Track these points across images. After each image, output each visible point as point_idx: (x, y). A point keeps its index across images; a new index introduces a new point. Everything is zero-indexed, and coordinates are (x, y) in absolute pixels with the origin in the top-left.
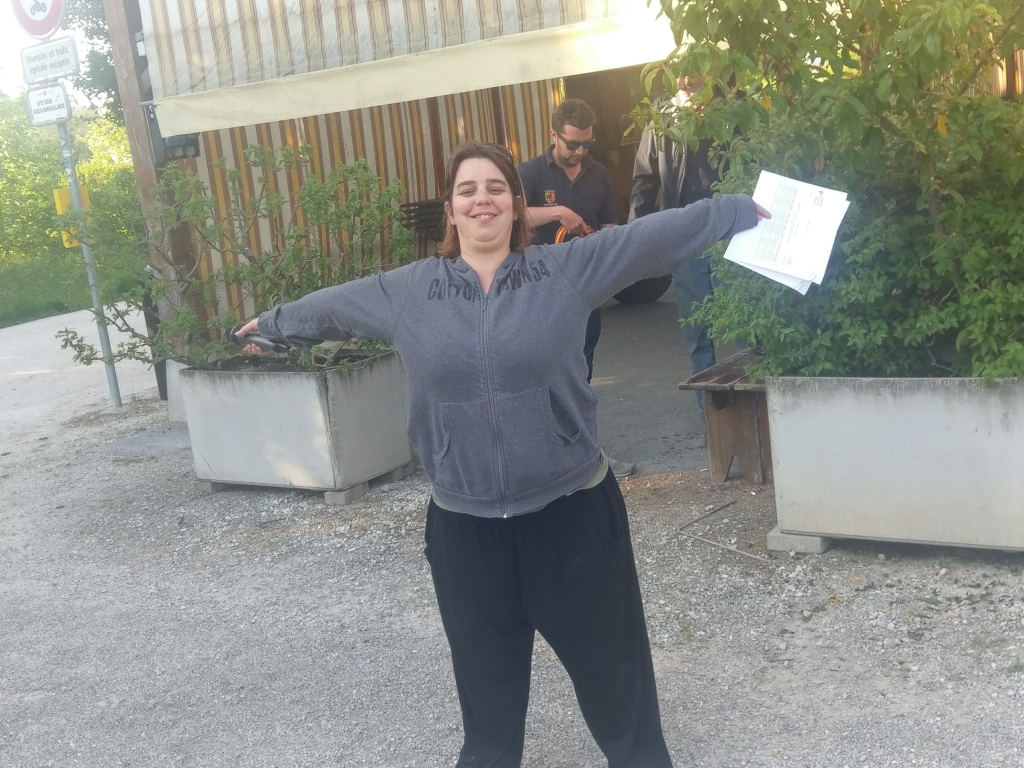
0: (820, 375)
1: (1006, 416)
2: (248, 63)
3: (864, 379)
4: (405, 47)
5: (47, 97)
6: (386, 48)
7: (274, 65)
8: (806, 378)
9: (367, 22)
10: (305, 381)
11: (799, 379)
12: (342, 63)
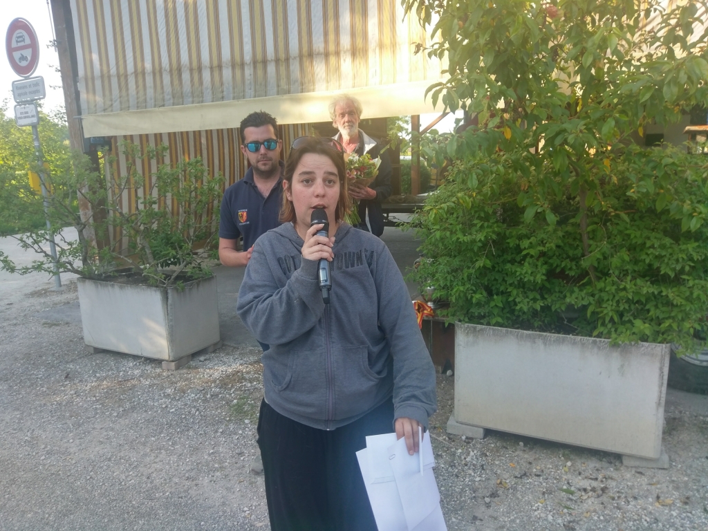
0: (494, 326)
1: (622, 366)
2: (138, 98)
3: (525, 331)
4: (232, 95)
5: (26, 110)
6: (220, 96)
7: (153, 101)
8: (484, 326)
9: (210, 80)
10: (153, 293)
11: (479, 327)
12: (193, 102)
